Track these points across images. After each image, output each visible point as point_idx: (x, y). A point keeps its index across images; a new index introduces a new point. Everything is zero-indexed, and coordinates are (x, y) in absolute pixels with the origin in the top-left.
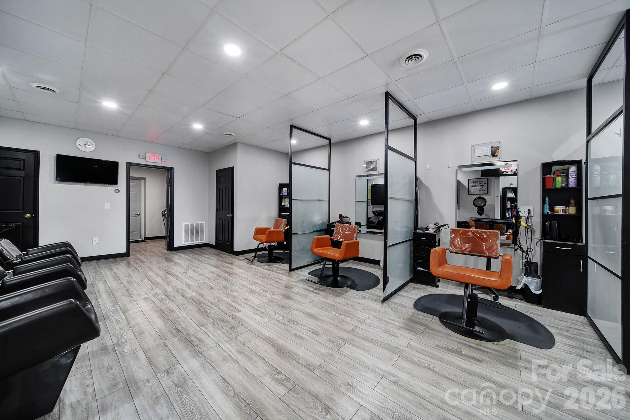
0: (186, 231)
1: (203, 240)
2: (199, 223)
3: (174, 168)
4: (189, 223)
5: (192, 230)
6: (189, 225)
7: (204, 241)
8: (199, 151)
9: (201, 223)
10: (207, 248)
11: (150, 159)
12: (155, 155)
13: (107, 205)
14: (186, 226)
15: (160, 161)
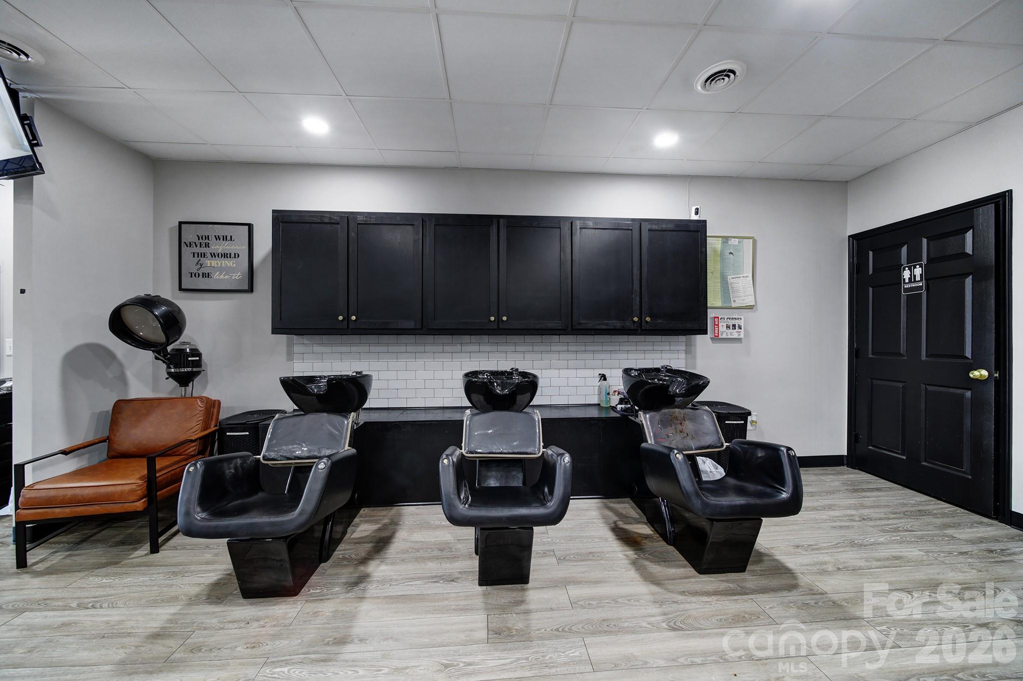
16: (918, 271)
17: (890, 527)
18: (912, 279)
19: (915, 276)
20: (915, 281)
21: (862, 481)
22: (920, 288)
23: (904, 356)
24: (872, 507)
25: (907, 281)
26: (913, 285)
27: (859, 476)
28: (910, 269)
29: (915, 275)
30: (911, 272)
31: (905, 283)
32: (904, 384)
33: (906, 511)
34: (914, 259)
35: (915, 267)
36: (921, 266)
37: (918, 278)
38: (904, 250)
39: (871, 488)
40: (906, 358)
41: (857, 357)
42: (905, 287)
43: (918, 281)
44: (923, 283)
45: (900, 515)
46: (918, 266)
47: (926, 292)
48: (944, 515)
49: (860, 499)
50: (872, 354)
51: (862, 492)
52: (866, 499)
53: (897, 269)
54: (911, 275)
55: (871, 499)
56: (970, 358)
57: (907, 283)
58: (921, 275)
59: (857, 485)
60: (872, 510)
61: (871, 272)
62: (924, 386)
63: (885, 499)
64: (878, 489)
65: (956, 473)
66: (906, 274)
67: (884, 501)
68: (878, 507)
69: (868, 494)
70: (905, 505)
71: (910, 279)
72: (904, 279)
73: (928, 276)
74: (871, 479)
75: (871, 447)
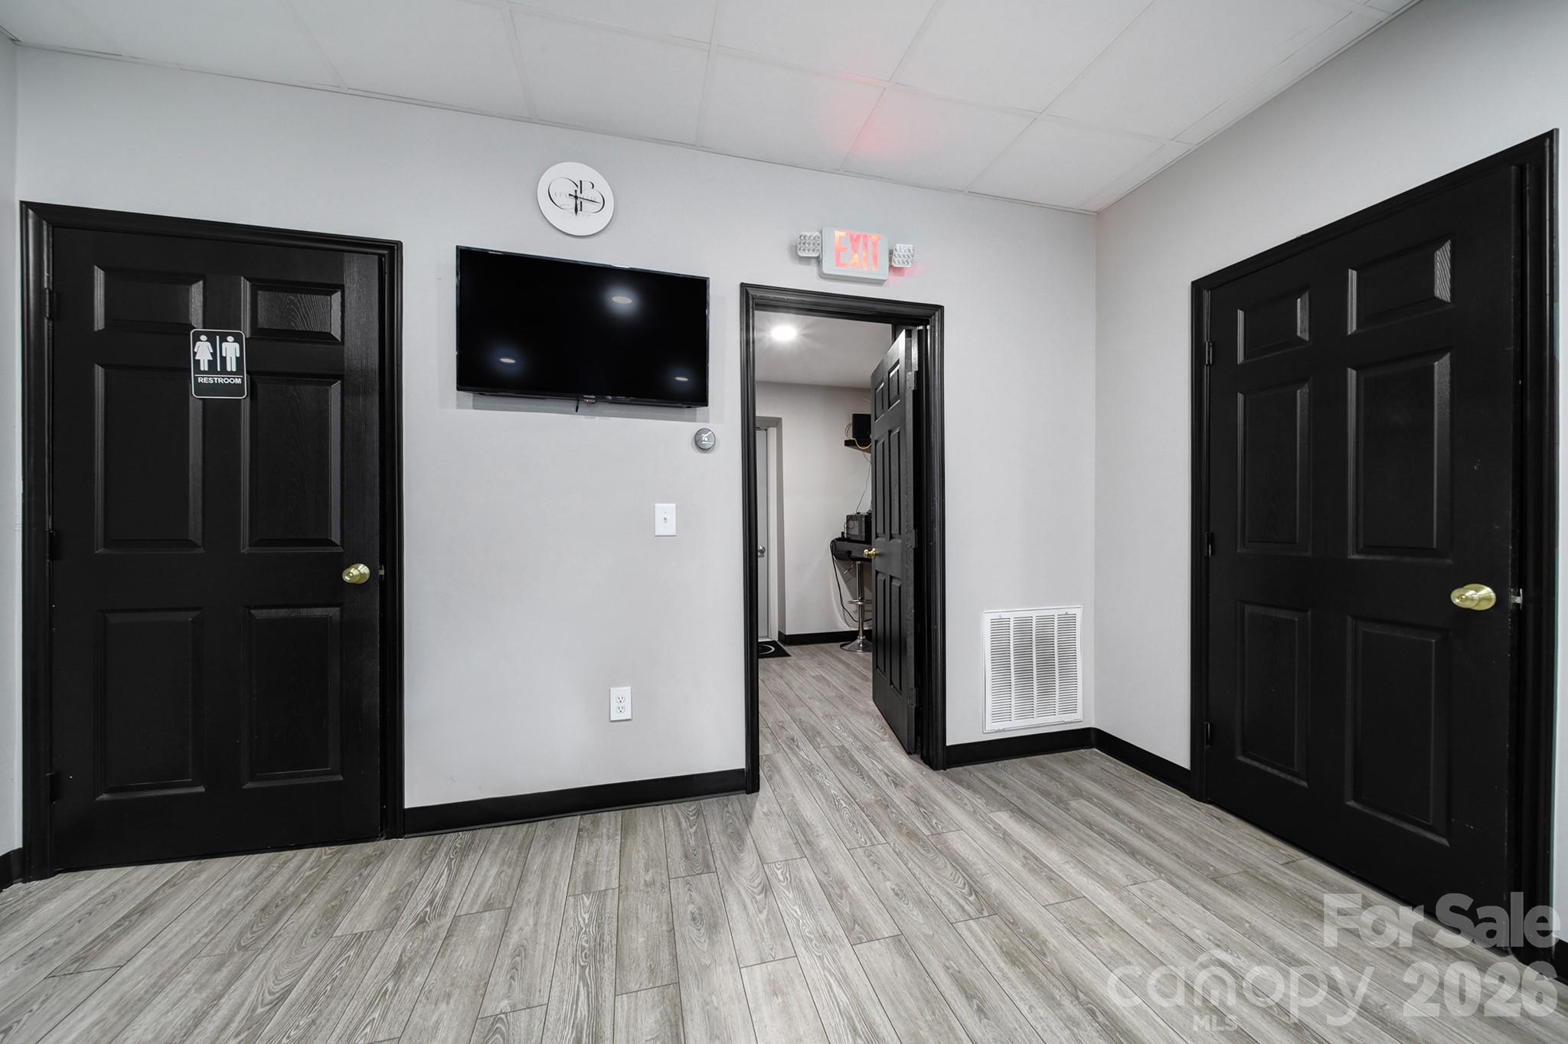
0: (1000, 653)
1: (1075, 711)
2: (1056, 612)
3: (940, 308)
4: (1012, 615)
5: (1024, 652)
6: (1012, 620)
7: (1078, 716)
8: (1041, 206)
9: (1063, 612)
10: (1095, 758)
11: (838, 263)
12: (858, 237)
13: (666, 518)
14: (999, 626)
15: (881, 271)
16: (231, 350)
17: (234, 1026)
18: (217, 364)
19: (223, 360)
20: (224, 371)
21: (89, 907)
22: (236, 389)
23: (199, 547)
24: (156, 989)
25: (204, 367)
26: (220, 381)
27: (72, 894)
28: (211, 340)
29: (225, 358)
30: (214, 348)
31: (198, 370)
32: (196, 613)
33: (241, 934)
34: (220, 323)
35: (223, 339)
36: (238, 339)
37: (231, 366)
38: (196, 292)
39: (124, 918)
40: (201, 551)
41: (54, 555)
42: (200, 380)
43: (232, 373)
44: (243, 379)
45: (236, 959)
46: (230, 339)
47: (248, 400)
48: (310, 886)
49: (109, 986)
50: (105, 546)
51: (103, 950)
52: (126, 972)
53: (181, 337)
54: (214, 354)
55: (139, 961)
56: (339, 544)
57: (204, 372)
58: (239, 360)
59: (81, 933)
60: (161, 1003)
61: (99, 323)
62: (247, 610)
63: (177, 929)
64: (144, 909)
65: (315, 780)
66: (203, 351)
67: (175, 942)
68: (170, 976)
69: (124, 946)
70: (227, 915)
71: (212, 364)
72: (197, 362)
73: (254, 363)
74: (109, 887)
75: (105, 797)
